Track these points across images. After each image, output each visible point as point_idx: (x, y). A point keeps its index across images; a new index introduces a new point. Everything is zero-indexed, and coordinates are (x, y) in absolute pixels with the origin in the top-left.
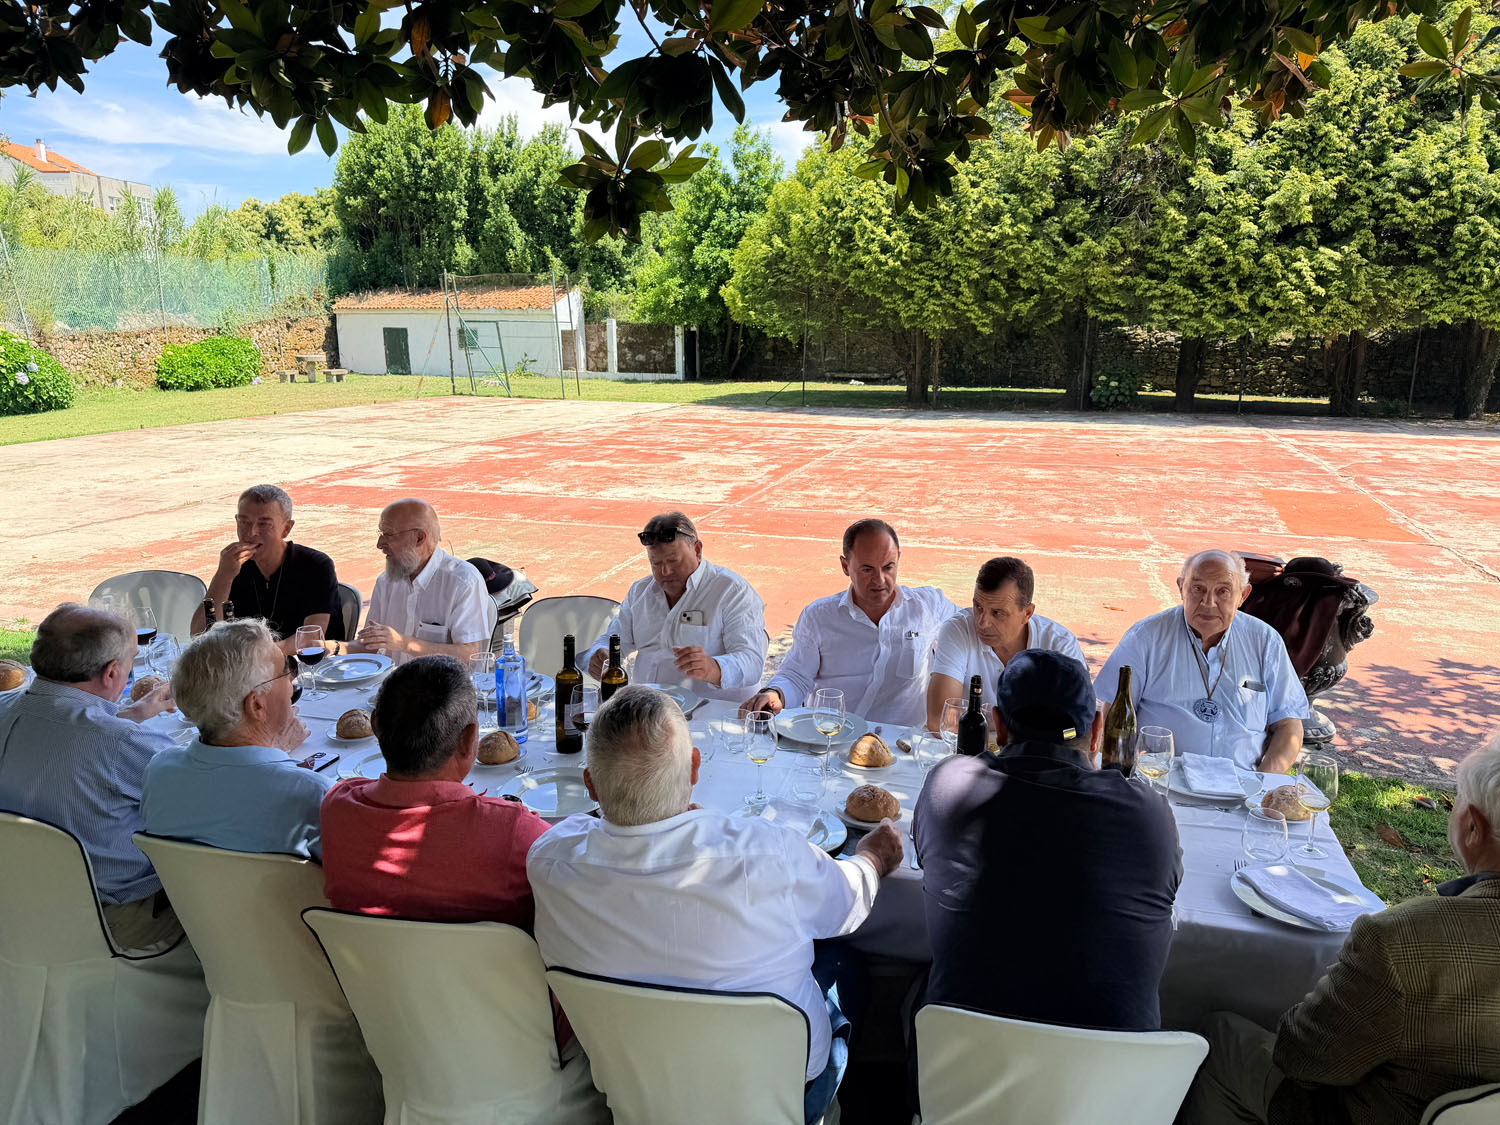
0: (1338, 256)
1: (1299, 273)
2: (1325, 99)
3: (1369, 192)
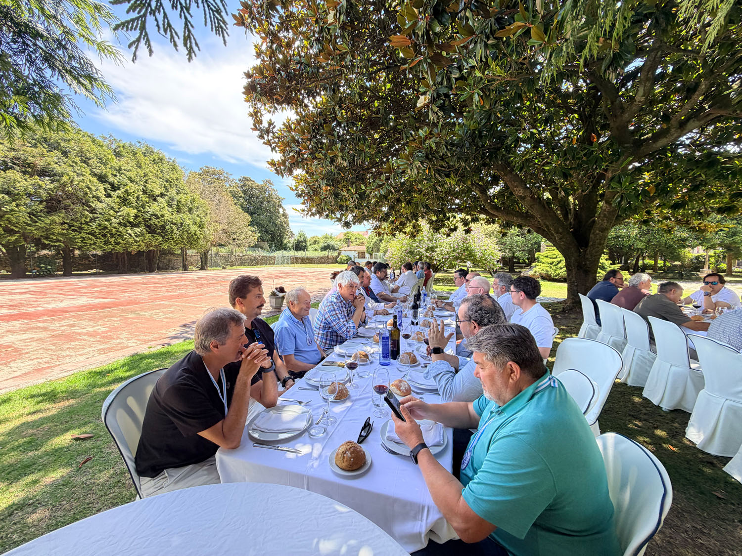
0: (140, 231)
1: (130, 234)
2: (127, 190)
3: (142, 215)
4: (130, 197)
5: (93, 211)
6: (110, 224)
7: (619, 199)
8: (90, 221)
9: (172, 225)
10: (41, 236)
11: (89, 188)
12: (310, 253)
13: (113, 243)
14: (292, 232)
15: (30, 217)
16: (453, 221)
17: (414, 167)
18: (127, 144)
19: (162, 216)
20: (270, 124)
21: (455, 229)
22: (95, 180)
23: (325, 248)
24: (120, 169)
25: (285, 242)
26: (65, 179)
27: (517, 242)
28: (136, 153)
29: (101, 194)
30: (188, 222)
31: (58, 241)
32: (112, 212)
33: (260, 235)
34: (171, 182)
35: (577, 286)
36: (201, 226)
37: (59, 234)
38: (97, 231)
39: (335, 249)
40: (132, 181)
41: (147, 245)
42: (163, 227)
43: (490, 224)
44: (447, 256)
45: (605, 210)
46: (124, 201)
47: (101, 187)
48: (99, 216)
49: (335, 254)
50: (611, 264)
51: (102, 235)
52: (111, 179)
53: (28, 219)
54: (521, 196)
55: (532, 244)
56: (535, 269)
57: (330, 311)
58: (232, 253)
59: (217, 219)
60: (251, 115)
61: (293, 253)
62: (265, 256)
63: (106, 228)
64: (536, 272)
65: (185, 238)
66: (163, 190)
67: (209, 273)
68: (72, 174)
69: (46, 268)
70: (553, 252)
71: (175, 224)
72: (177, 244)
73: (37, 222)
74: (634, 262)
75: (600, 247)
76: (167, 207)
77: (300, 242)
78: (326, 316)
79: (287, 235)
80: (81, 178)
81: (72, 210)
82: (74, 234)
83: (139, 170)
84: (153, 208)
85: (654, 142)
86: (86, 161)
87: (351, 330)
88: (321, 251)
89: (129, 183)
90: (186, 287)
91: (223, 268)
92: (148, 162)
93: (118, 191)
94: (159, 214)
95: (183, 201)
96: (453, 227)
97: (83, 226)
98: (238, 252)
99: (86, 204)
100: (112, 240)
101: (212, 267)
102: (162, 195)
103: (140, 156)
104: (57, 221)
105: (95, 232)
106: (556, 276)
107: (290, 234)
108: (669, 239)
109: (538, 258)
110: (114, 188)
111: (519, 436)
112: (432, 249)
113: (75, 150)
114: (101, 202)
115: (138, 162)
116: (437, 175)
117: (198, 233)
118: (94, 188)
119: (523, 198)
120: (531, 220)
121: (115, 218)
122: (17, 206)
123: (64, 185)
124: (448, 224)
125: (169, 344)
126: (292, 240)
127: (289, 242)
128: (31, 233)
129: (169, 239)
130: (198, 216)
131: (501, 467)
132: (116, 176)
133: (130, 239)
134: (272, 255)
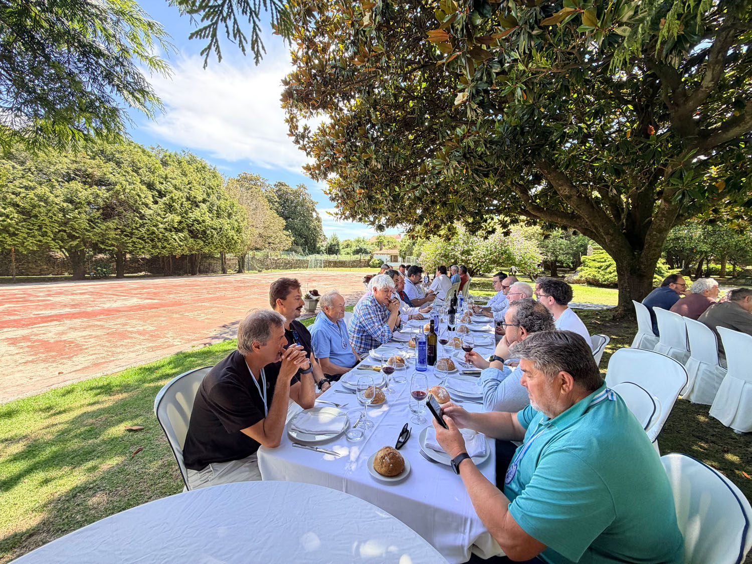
0: (183, 235)
1: (174, 239)
2: (172, 197)
3: (186, 221)
4: (174, 204)
5: (142, 217)
6: (158, 229)
7: (680, 197)
8: (140, 226)
9: (212, 230)
10: (98, 241)
11: (139, 196)
12: (342, 257)
13: (160, 247)
14: (324, 236)
15: (89, 224)
16: (490, 223)
17: (451, 167)
18: (173, 154)
19: (204, 221)
20: (306, 129)
21: (493, 231)
22: (144, 187)
23: (357, 252)
24: (166, 177)
25: (318, 246)
26: (118, 187)
27: (561, 244)
28: (181, 162)
29: (150, 201)
30: (226, 227)
31: (112, 245)
32: (159, 218)
33: (294, 239)
34: (212, 189)
35: (629, 292)
36: (238, 231)
37: (113, 239)
38: (146, 236)
39: (366, 252)
40: (176, 188)
41: (191, 249)
42: (204, 232)
43: (530, 225)
44: (484, 260)
45: (664, 208)
46: (170, 208)
47: (149, 194)
48: (148, 221)
49: (368, 257)
50: (669, 269)
51: (150, 240)
52: (158, 186)
53: (88, 225)
54: (566, 195)
55: (577, 247)
56: (580, 274)
57: (365, 315)
58: (268, 256)
59: (254, 224)
60: (287, 121)
61: (325, 257)
62: (299, 260)
63: (154, 233)
64: (581, 277)
65: (224, 242)
66: (205, 196)
67: (247, 276)
68: (124, 182)
69: (102, 271)
70: (601, 255)
71: (215, 229)
72: (217, 248)
73: (94, 228)
74: (696, 266)
75: (658, 250)
76: (208, 213)
77: (334, 245)
78: (361, 320)
79: (320, 239)
80: (132, 186)
81: (125, 216)
82: (126, 238)
83: (184, 178)
84: (196, 214)
85: (723, 132)
86: (136, 171)
87: (386, 334)
88: (354, 255)
89: (174, 191)
90: (225, 289)
91: (260, 271)
92: (192, 170)
93: (164, 198)
94: (200, 219)
95: (223, 206)
96: (490, 229)
97: (134, 231)
98: (273, 255)
99: (137, 210)
100: (159, 244)
101: (248, 270)
102: (204, 201)
103: (184, 164)
104: (112, 227)
105: (144, 237)
106: (605, 281)
107: (322, 238)
108: (739, 241)
109: (584, 262)
110: (161, 195)
111: (573, 451)
112: (467, 252)
113: (127, 160)
114: (150, 208)
115: (182, 171)
116: (475, 175)
117: (235, 238)
118: (143, 196)
119: (569, 198)
120: (578, 220)
121: (162, 224)
122: (79, 213)
123: (117, 193)
124: (485, 226)
125: (210, 344)
126: (325, 244)
127: (322, 246)
128: (90, 238)
129: (209, 244)
130: (236, 221)
131: (552, 483)
132: (162, 183)
133: (175, 244)
134: (305, 258)
